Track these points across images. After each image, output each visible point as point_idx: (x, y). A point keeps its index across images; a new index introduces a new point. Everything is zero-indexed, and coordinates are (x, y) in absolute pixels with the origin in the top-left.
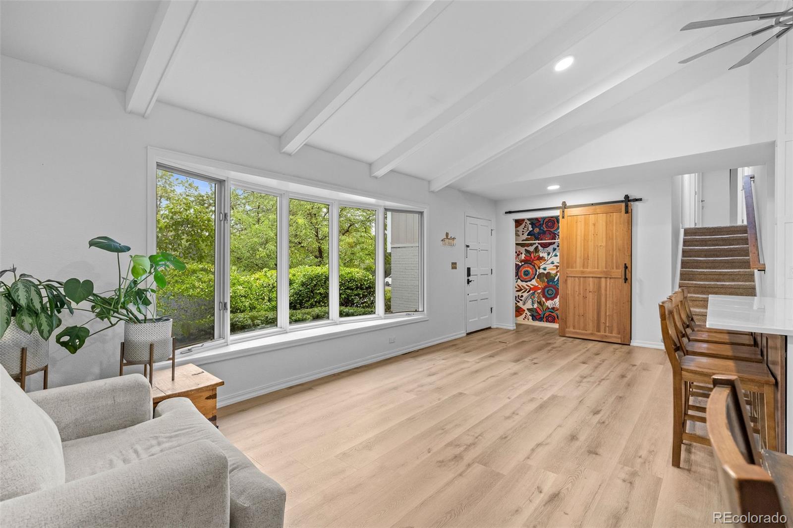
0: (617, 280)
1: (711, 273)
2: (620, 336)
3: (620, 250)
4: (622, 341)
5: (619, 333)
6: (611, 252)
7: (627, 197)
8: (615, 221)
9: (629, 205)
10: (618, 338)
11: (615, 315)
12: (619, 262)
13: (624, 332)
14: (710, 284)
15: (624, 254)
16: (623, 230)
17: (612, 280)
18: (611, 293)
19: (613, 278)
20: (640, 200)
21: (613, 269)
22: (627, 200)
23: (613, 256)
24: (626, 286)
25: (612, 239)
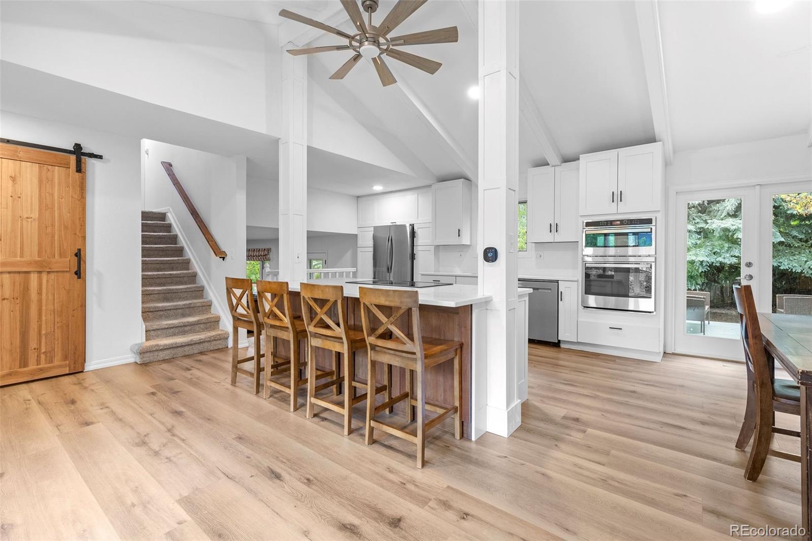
0: (61, 274)
1: (152, 262)
2: (68, 362)
3: (66, 228)
4: (72, 368)
5: (65, 358)
6: (49, 230)
7: (78, 147)
8: (56, 181)
9: (83, 161)
10: (65, 366)
11: (58, 333)
12: (65, 247)
13: (75, 353)
14: (159, 275)
15: (75, 234)
16: (72, 197)
17: (52, 276)
18: (51, 297)
19: (53, 272)
20: (100, 157)
21: (54, 256)
22: (78, 150)
23: (53, 237)
24: (78, 283)
25: (53, 208)
